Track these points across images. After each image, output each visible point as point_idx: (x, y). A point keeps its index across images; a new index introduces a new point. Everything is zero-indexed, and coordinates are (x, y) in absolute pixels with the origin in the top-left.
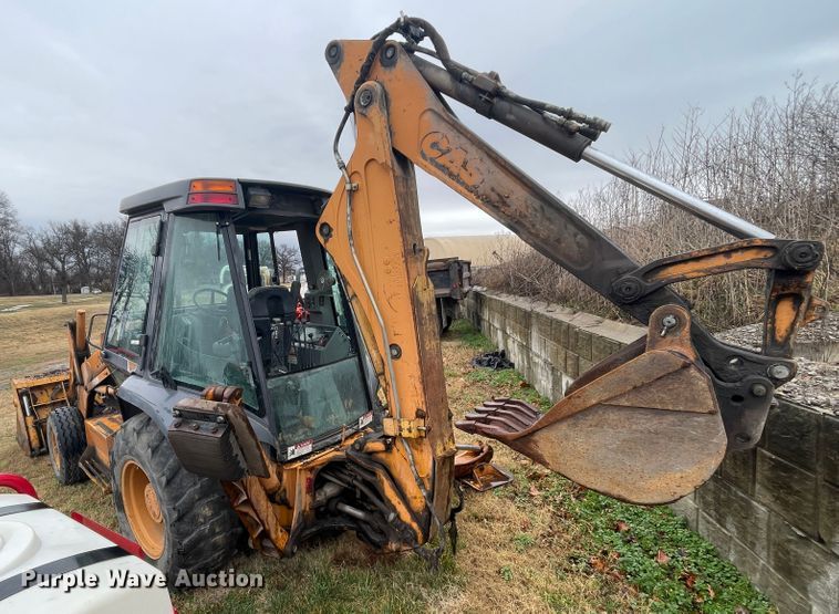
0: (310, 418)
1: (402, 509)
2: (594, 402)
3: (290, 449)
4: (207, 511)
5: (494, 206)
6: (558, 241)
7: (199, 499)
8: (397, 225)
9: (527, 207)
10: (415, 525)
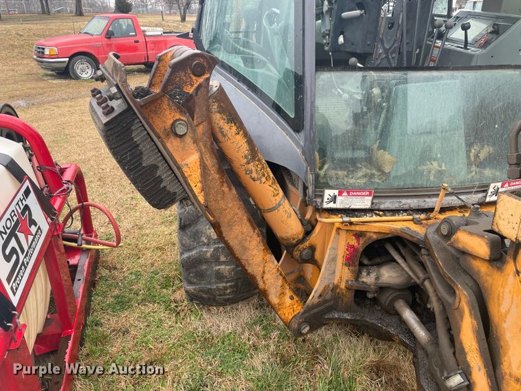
1: (480, 379)
3: (328, 193)
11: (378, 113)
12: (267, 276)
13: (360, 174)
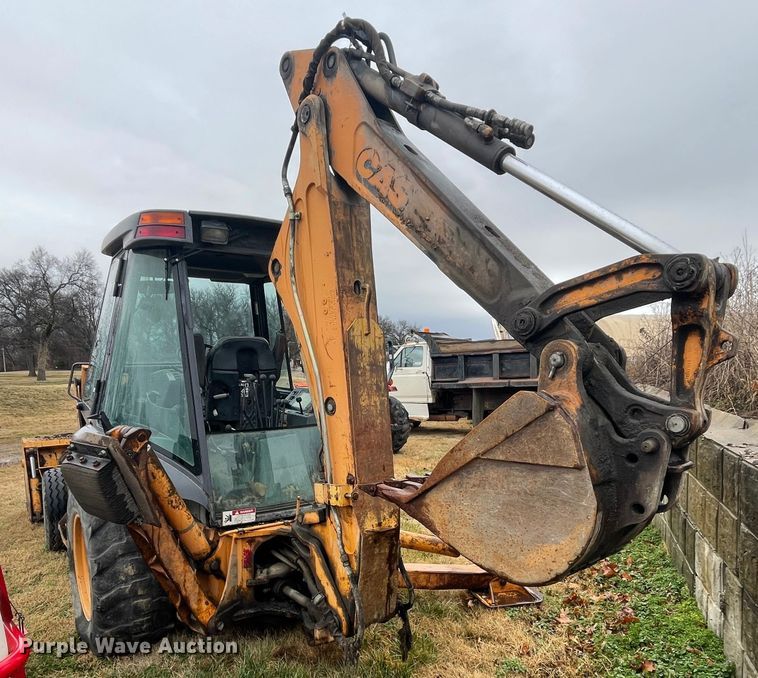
0: (261, 485)
1: (329, 591)
2: (473, 455)
3: (226, 514)
4: (130, 570)
5: (417, 231)
6: (472, 269)
7: (122, 556)
8: (332, 257)
9: (445, 230)
10: (340, 611)
11: (250, 460)
12: (187, 584)
13: (245, 499)
